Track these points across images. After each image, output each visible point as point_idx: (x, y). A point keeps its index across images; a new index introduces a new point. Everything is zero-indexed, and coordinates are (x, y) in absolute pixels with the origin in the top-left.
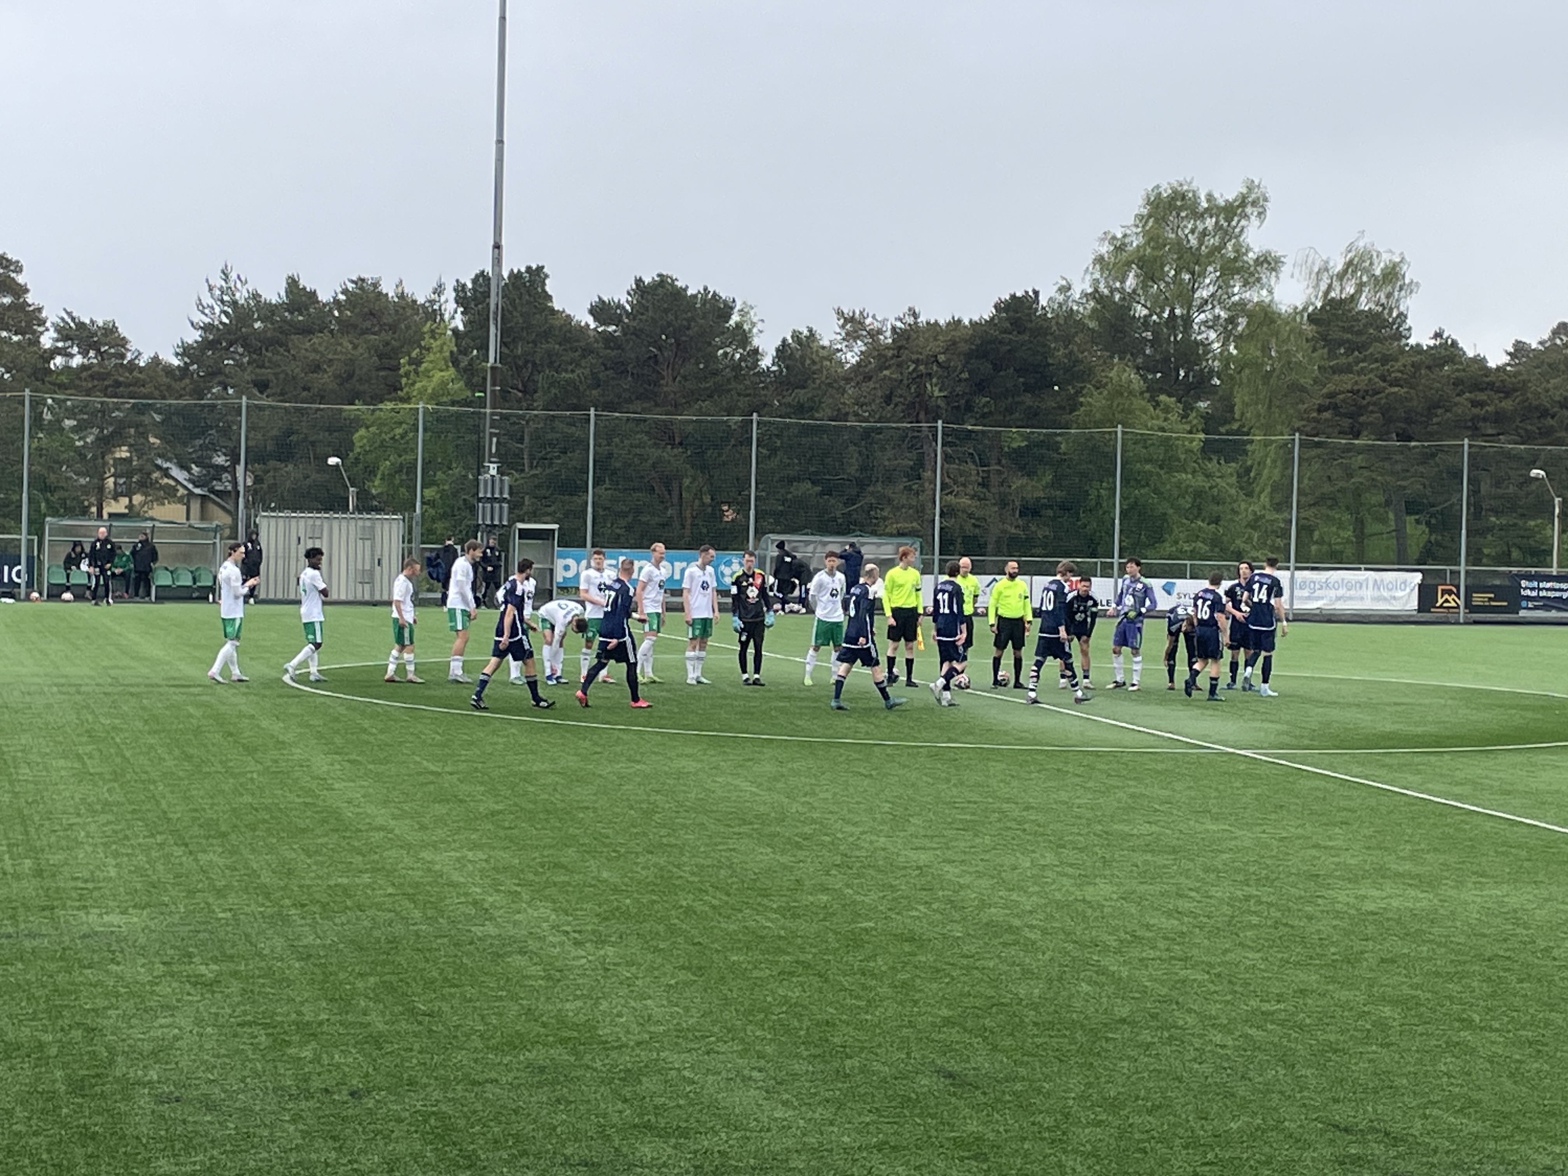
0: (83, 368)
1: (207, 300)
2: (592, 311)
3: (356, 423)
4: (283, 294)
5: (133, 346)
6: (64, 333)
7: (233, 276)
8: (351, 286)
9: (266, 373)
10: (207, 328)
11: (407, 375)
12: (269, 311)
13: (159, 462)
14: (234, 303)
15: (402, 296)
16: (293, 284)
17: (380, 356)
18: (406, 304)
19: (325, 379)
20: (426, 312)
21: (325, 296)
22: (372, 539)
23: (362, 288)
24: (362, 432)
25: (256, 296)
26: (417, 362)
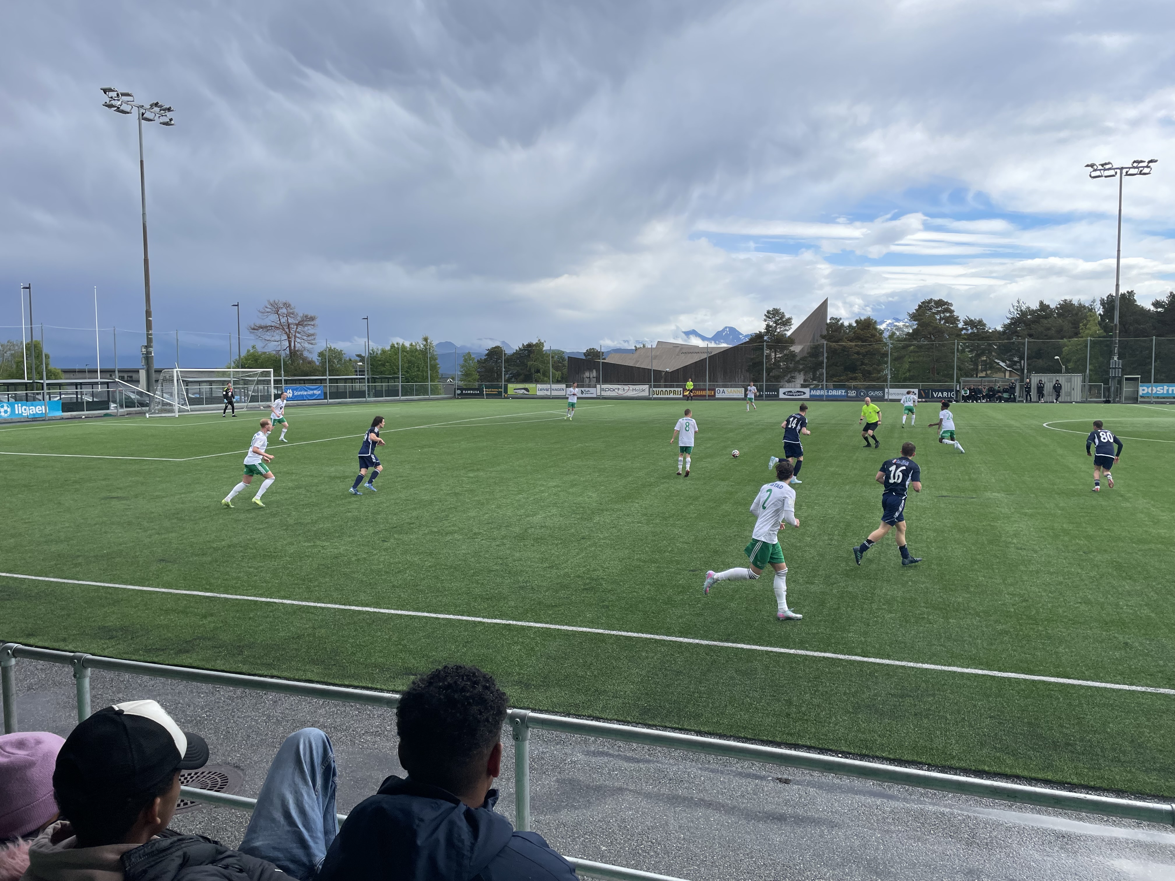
0: (971, 333)
1: (1012, 310)
2: (1153, 304)
3: (1065, 345)
4: (1038, 306)
5: (987, 326)
6: (966, 323)
7: (1021, 302)
8: (1062, 302)
9: (1032, 332)
10: (1013, 318)
11: (1082, 329)
12: (1032, 312)
13: (996, 361)
14: (1021, 310)
15: (1080, 304)
16: (1041, 303)
17: (1073, 324)
18: (1081, 307)
19: (1053, 332)
20: (1089, 309)
21: (1052, 306)
23: (1065, 303)
24: (1066, 348)
25: (1028, 308)
26: (1085, 325)
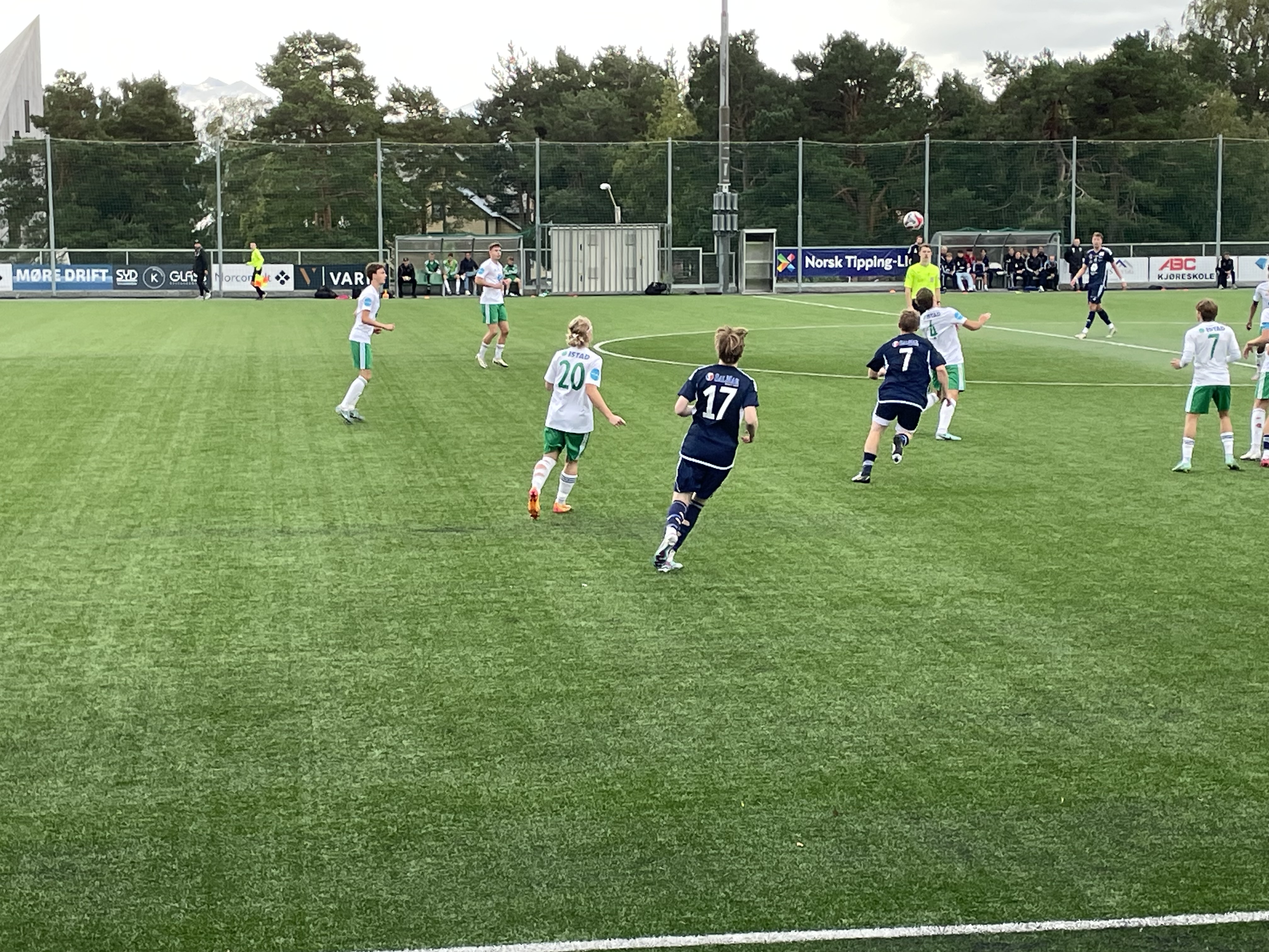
0: (407, 121)
1: (499, 67)
2: (795, 62)
4: (554, 61)
5: (442, 104)
6: (396, 96)
7: (516, 49)
9: (547, 123)
10: (501, 89)
11: (653, 118)
12: (542, 75)
13: (464, 192)
14: (518, 70)
15: (642, 59)
16: (560, 54)
17: (629, 106)
18: (645, 67)
19: (589, 123)
20: (662, 71)
21: (586, 62)
22: (634, 245)
23: (613, 54)
24: (622, 163)
25: (533, 64)
26: (658, 109)
